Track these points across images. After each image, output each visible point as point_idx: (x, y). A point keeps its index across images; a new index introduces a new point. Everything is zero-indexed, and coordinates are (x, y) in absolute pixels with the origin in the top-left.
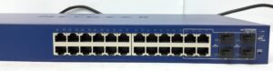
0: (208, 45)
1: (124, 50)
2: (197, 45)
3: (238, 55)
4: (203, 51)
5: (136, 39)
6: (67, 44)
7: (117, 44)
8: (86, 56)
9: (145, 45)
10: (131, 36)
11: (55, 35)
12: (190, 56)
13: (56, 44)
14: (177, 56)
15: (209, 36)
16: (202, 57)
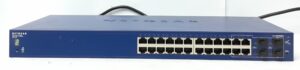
0: (249, 47)
1: (189, 50)
2: (241, 47)
3: (270, 54)
4: (246, 51)
5: (197, 42)
6: (147, 45)
7: (183, 46)
8: (161, 54)
9: (204, 46)
10: (194, 40)
11: (139, 38)
12: (237, 55)
13: (139, 45)
14: (227, 55)
15: (250, 40)
16: (244, 55)
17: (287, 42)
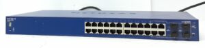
0: (164, 30)
1: (119, 32)
2: (158, 30)
3: (181, 35)
4: (162, 33)
5: (126, 26)
6: (91, 28)
7: (116, 28)
8: (100, 34)
9: (131, 29)
10: (123, 24)
11: (86, 23)
12: (155, 36)
13: (86, 28)
14: (147, 36)
15: (164, 25)
16: (161, 36)
17: (193, 27)
